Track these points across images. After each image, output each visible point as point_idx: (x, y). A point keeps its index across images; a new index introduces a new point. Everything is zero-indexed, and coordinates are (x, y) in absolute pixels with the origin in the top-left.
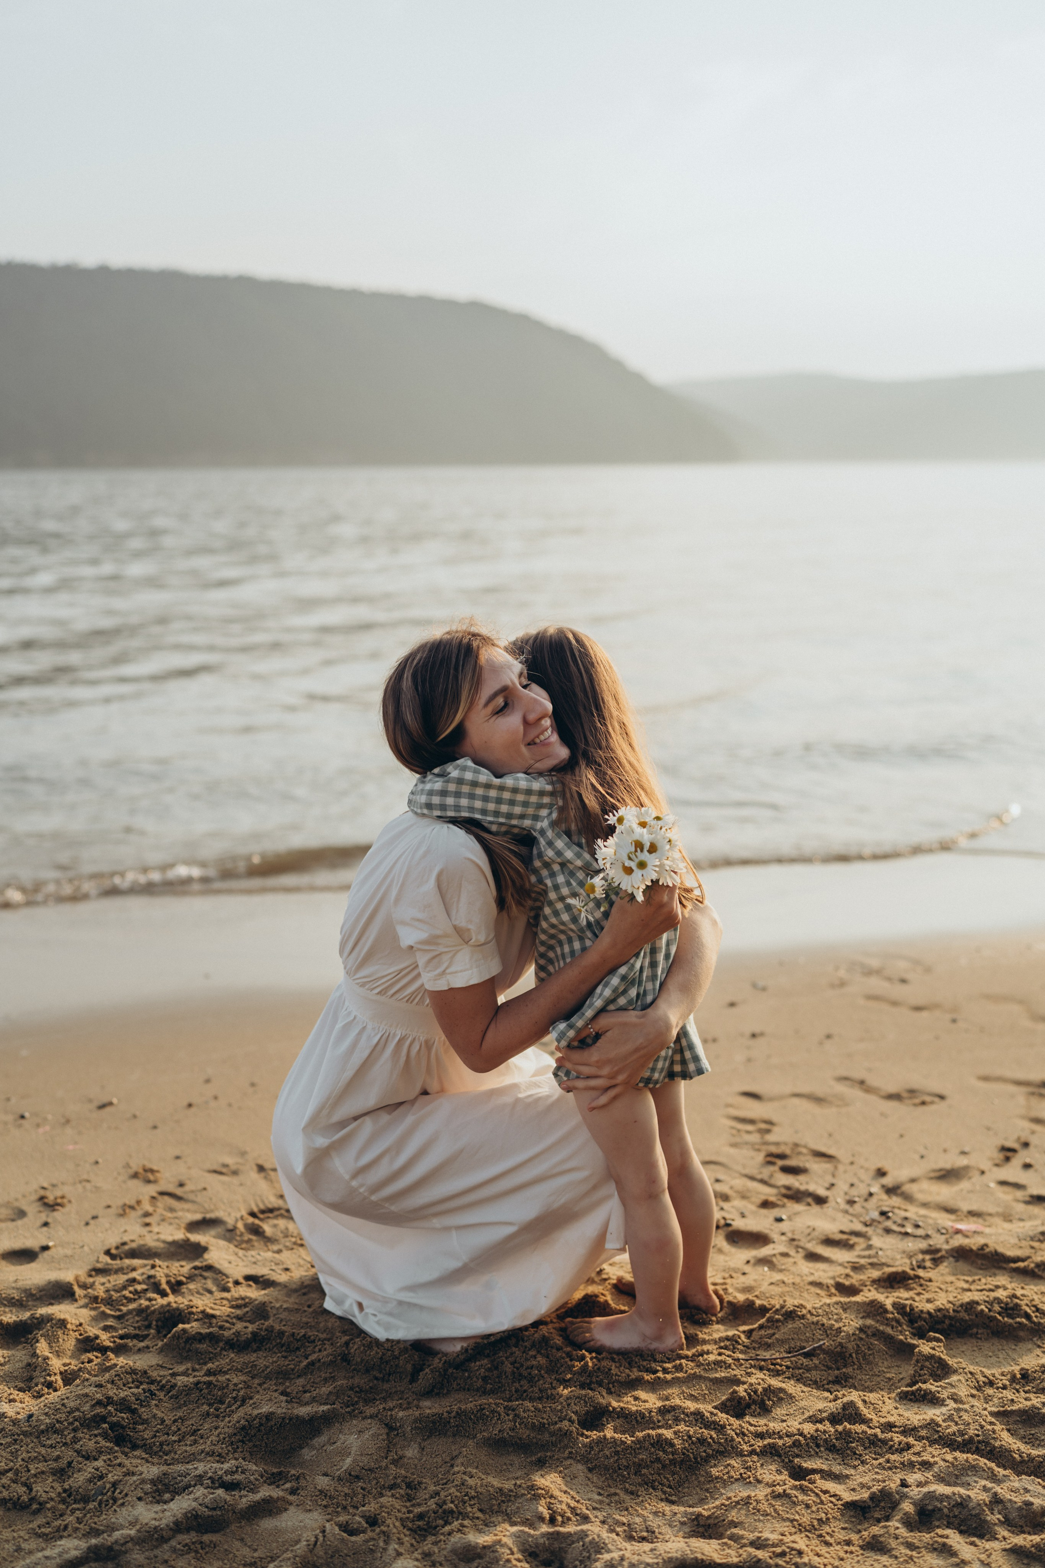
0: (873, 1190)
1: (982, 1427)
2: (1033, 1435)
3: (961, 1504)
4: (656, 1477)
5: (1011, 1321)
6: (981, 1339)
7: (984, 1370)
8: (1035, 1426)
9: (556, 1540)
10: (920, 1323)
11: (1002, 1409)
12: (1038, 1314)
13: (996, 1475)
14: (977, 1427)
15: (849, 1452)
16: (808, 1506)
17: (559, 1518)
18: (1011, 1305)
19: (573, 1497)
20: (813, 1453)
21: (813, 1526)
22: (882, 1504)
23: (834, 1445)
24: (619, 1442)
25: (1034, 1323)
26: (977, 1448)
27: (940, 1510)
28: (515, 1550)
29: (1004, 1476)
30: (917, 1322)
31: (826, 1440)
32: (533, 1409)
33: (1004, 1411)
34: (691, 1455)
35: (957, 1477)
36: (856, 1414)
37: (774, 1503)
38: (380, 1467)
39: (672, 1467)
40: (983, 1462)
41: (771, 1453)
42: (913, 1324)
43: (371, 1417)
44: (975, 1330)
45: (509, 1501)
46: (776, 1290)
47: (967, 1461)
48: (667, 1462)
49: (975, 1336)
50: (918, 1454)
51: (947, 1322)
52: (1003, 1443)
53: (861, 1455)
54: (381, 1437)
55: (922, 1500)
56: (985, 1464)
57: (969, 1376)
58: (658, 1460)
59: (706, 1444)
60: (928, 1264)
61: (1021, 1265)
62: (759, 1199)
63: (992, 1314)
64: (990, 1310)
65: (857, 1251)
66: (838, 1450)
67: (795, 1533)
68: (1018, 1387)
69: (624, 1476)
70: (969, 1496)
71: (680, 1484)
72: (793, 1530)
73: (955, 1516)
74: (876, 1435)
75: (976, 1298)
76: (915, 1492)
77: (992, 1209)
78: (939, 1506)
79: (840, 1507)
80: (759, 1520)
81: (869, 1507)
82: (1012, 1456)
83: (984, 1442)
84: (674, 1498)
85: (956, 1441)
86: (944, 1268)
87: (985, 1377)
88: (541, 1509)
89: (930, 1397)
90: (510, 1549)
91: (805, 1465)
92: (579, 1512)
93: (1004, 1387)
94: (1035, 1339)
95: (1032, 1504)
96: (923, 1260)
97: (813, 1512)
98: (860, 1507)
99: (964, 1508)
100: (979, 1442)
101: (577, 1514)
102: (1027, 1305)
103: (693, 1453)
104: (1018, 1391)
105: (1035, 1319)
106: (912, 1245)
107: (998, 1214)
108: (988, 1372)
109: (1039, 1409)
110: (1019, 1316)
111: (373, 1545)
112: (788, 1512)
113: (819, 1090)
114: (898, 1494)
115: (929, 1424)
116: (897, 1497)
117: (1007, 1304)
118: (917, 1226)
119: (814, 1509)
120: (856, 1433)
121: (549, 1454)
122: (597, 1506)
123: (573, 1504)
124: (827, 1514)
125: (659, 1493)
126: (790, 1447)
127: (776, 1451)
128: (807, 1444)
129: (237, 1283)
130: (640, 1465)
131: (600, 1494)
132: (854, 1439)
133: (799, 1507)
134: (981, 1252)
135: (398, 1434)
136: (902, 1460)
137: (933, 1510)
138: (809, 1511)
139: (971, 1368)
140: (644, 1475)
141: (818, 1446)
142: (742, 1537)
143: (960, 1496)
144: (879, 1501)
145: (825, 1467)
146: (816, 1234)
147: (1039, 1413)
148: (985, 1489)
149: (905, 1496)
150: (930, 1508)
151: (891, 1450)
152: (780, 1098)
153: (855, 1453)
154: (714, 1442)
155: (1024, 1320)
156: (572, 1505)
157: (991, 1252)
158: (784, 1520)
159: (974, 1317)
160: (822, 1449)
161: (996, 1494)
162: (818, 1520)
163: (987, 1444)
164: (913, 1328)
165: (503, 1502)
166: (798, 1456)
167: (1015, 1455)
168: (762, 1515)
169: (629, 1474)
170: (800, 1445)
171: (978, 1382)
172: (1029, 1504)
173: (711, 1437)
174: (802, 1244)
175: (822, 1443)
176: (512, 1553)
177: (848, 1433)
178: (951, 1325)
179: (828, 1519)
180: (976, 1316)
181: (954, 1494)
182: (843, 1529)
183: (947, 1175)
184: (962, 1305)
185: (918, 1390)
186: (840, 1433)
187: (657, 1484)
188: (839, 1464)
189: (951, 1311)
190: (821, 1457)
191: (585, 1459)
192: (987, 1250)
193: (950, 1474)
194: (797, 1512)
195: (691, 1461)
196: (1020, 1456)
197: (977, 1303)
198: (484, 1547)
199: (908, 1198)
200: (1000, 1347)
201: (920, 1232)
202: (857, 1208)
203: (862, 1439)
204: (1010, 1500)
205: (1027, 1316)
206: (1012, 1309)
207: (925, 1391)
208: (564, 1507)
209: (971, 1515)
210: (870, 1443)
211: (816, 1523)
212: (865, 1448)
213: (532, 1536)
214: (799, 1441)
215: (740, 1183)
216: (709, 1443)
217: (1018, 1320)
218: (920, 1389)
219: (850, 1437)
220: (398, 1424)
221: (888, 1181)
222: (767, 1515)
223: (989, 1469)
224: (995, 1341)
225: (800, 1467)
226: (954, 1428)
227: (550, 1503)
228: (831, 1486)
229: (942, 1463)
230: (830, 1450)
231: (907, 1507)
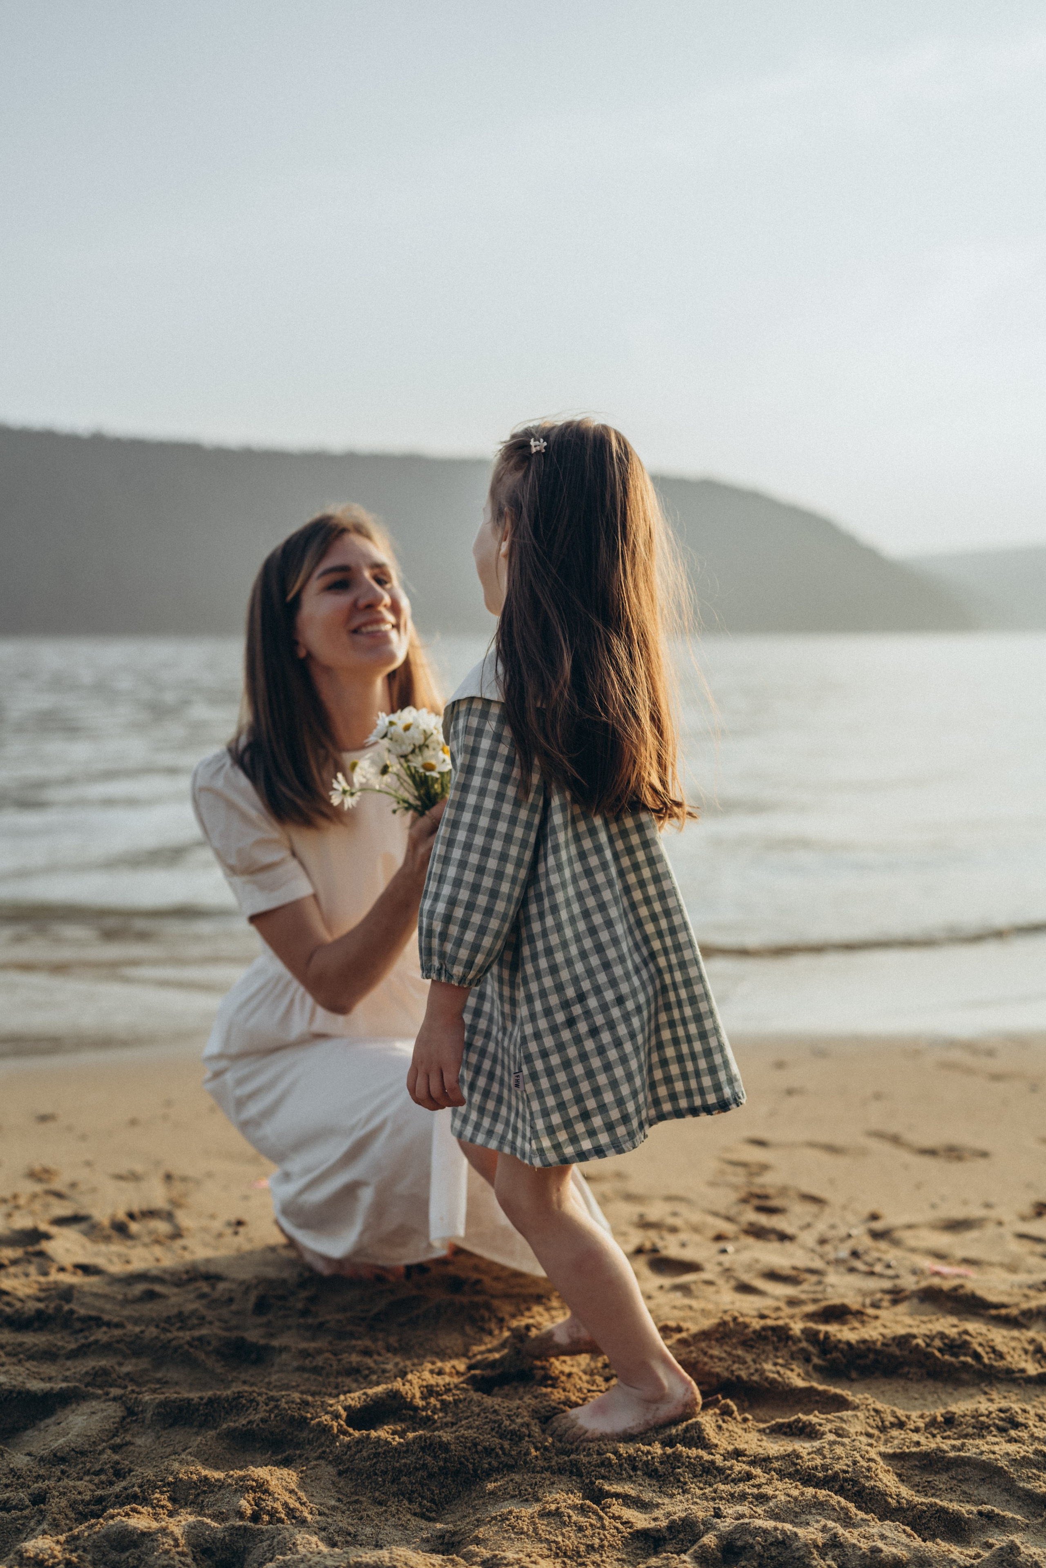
0: (854, 1232)
1: (855, 1463)
2: (929, 1482)
3: (783, 1542)
4: (417, 1487)
5: (953, 1359)
6: (911, 1380)
7: (895, 1409)
8: (937, 1473)
9: (243, 1537)
10: (835, 1355)
11: (898, 1451)
12: (992, 1356)
13: (851, 1518)
14: (850, 1463)
15: (672, 1479)
16: (580, 1529)
17: (266, 1518)
18: (958, 1342)
19: (299, 1498)
20: (625, 1476)
21: (578, 1552)
22: (681, 1536)
23: (656, 1470)
24: (382, 1443)
25: (985, 1365)
26: (842, 1487)
27: (752, 1547)
28: (182, 1541)
29: (862, 1520)
30: (831, 1353)
31: (646, 1463)
32: (298, 1400)
33: (901, 1453)
34: (470, 1466)
35: (796, 1515)
36: (699, 1437)
37: (537, 1521)
38: (95, 1451)
39: (442, 1478)
40: (837, 1500)
41: (571, 1473)
42: (825, 1354)
43: (115, 1399)
44: (906, 1369)
45: (213, 1492)
46: (677, 1313)
47: (815, 1496)
48: (436, 1469)
49: (906, 1377)
50: (759, 1486)
51: (871, 1356)
52: (878, 1484)
53: (685, 1483)
54: (112, 1420)
55: (731, 1533)
56: (839, 1502)
57: (873, 1413)
58: (424, 1466)
59: (493, 1455)
60: (885, 1304)
61: (1003, 1312)
62: (712, 1233)
63: (929, 1349)
64: (928, 1345)
65: (805, 1286)
66: (661, 1476)
67: (548, 1556)
68: (935, 1432)
69: (377, 1483)
70: (796, 1534)
71: (448, 1500)
72: (547, 1552)
73: (772, 1558)
74: (713, 1462)
75: (915, 1331)
76: (726, 1525)
77: (995, 1258)
78: (751, 1541)
79: (626, 1535)
80: (510, 1538)
81: (664, 1539)
82: (886, 1501)
83: (852, 1480)
84: (433, 1515)
85: (815, 1476)
86: (902, 1308)
87: (897, 1417)
88: (243, 1502)
89: (808, 1430)
90: (176, 1540)
91: (607, 1487)
92: (298, 1514)
93: (917, 1430)
94: (983, 1385)
95: (881, 1551)
96: (881, 1300)
97: (585, 1536)
98: (653, 1537)
99: (787, 1548)
100: (846, 1480)
101: (294, 1518)
102: (981, 1345)
103: (474, 1464)
104: (934, 1436)
105: (986, 1361)
106: (873, 1284)
107: (1002, 1265)
108: (900, 1413)
109: (945, 1452)
110: (965, 1355)
111: (21, 1525)
112: (550, 1533)
113: (838, 1140)
114: (704, 1525)
115: (788, 1455)
116: (702, 1527)
117: (953, 1340)
118: (889, 1266)
119: (589, 1532)
120: (688, 1457)
121: (298, 1452)
122: (327, 1512)
123: (293, 1503)
124: (601, 1540)
125: (415, 1507)
126: (597, 1466)
127: (578, 1469)
128: (621, 1465)
129: (62, 1269)
130: (400, 1471)
131: (339, 1500)
132: (683, 1464)
133: (569, 1529)
134: (953, 1294)
135: (136, 1420)
136: (732, 1491)
137: (744, 1548)
138: (580, 1535)
139: (879, 1406)
140: (403, 1482)
141: (635, 1469)
142: (476, 1555)
143: (783, 1532)
144: (679, 1532)
145: (633, 1493)
146: (758, 1266)
147: (943, 1458)
148: (824, 1529)
149: (713, 1527)
150: (739, 1543)
151: (726, 1480)
152: (792, 1145)
153: (679, 1481)
154: (504, 1454)
155: (969, 1360)
156: (292, 1506)
157: (966, 1295)
158: (540, 1541)
159: (906, 1353)
160: (639, 1473)
161: (835, 1535)
162: (588, 1546)
163: (855, 1482)
164: (824, 1360)
165: (204, 1492)
166: (603, 1477)
167: (890, 1500)
168: (516, 1533)
169: (384, 1481)
170: (610, 1464)
171: (883, 1422)
172: (876, 1550)
173: (502, 1448)
174: (736, 1274)
175: (640, 1465)
176: (177, 1545)
177: (677, 1457)
178: (876, 1361)
179: (602, 1546)
180: (911, 1352)
181: (776, 1529)
182: (618, 1560)
183: (955, 1226)
184: (894, 1339)
185: (795, 1421)
186: (668, 1456)
187: (416, 1495)
188: (654, 1491)
189: (879, 1344)
190: (634, 1482)
191: (337, 1461)
192: (961, 1291)
193: (788, 1511)
194: (563, 1535)
195: (469, 1473)
196: (898, 1502)
197: (914, 1337)
198: (143, 1534)
199: (896, 1243)
200: (933, 1390)
201: (890, 1272)
202: (828, 1248)
203: (694, 1465)
204: (854, 1545)
205: (977, 1356)
206: (960, 1347)
207: (804, 1423)
208: (278, 1505)
209: (794, 1558)
210: (703, 1471)
211: (582, 1548)
212: (695, 1476)
213: (212, 1529)
214: (609, 1459)
215: (696, 1217)
216: (497, 1455)
217: (962, 1358)
218: (798, 1420)
219: (679, 1461)
220: (140, 1409)
221: (878, 1226)
222: (522, 1533)
223: (842, 1508)
224: (930, 1383)
225: (601, 1490)
226: (819, 1461)
227: (260, 1498)
228: (629, 1514)
229: (783, 1498)
230: (650, 1476)
231: (709, 1539)
